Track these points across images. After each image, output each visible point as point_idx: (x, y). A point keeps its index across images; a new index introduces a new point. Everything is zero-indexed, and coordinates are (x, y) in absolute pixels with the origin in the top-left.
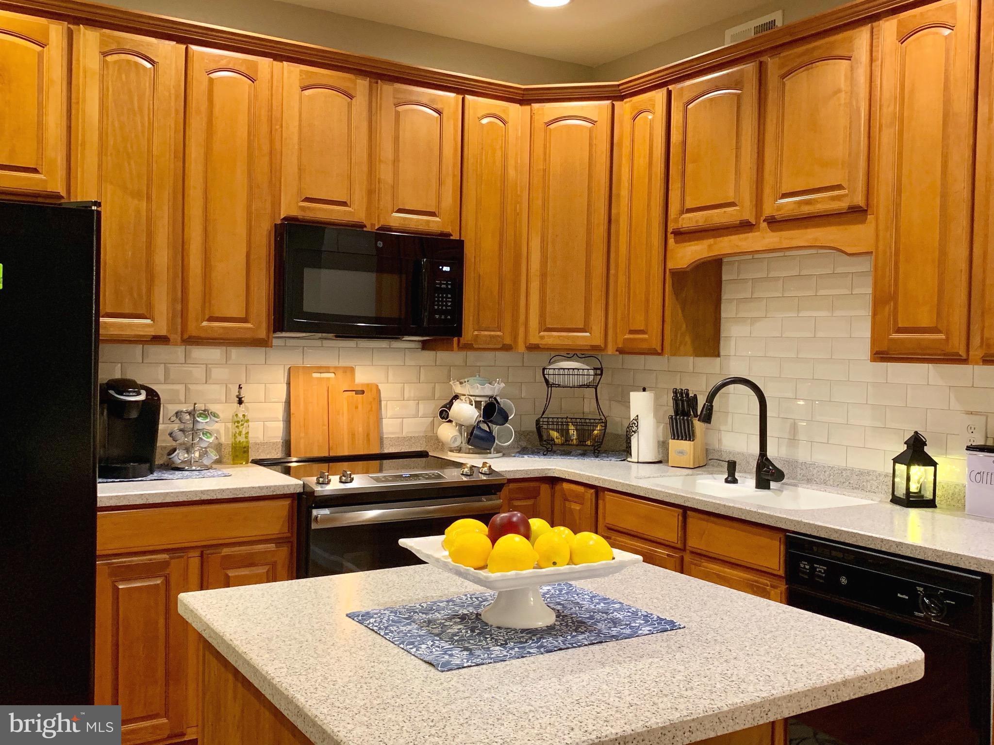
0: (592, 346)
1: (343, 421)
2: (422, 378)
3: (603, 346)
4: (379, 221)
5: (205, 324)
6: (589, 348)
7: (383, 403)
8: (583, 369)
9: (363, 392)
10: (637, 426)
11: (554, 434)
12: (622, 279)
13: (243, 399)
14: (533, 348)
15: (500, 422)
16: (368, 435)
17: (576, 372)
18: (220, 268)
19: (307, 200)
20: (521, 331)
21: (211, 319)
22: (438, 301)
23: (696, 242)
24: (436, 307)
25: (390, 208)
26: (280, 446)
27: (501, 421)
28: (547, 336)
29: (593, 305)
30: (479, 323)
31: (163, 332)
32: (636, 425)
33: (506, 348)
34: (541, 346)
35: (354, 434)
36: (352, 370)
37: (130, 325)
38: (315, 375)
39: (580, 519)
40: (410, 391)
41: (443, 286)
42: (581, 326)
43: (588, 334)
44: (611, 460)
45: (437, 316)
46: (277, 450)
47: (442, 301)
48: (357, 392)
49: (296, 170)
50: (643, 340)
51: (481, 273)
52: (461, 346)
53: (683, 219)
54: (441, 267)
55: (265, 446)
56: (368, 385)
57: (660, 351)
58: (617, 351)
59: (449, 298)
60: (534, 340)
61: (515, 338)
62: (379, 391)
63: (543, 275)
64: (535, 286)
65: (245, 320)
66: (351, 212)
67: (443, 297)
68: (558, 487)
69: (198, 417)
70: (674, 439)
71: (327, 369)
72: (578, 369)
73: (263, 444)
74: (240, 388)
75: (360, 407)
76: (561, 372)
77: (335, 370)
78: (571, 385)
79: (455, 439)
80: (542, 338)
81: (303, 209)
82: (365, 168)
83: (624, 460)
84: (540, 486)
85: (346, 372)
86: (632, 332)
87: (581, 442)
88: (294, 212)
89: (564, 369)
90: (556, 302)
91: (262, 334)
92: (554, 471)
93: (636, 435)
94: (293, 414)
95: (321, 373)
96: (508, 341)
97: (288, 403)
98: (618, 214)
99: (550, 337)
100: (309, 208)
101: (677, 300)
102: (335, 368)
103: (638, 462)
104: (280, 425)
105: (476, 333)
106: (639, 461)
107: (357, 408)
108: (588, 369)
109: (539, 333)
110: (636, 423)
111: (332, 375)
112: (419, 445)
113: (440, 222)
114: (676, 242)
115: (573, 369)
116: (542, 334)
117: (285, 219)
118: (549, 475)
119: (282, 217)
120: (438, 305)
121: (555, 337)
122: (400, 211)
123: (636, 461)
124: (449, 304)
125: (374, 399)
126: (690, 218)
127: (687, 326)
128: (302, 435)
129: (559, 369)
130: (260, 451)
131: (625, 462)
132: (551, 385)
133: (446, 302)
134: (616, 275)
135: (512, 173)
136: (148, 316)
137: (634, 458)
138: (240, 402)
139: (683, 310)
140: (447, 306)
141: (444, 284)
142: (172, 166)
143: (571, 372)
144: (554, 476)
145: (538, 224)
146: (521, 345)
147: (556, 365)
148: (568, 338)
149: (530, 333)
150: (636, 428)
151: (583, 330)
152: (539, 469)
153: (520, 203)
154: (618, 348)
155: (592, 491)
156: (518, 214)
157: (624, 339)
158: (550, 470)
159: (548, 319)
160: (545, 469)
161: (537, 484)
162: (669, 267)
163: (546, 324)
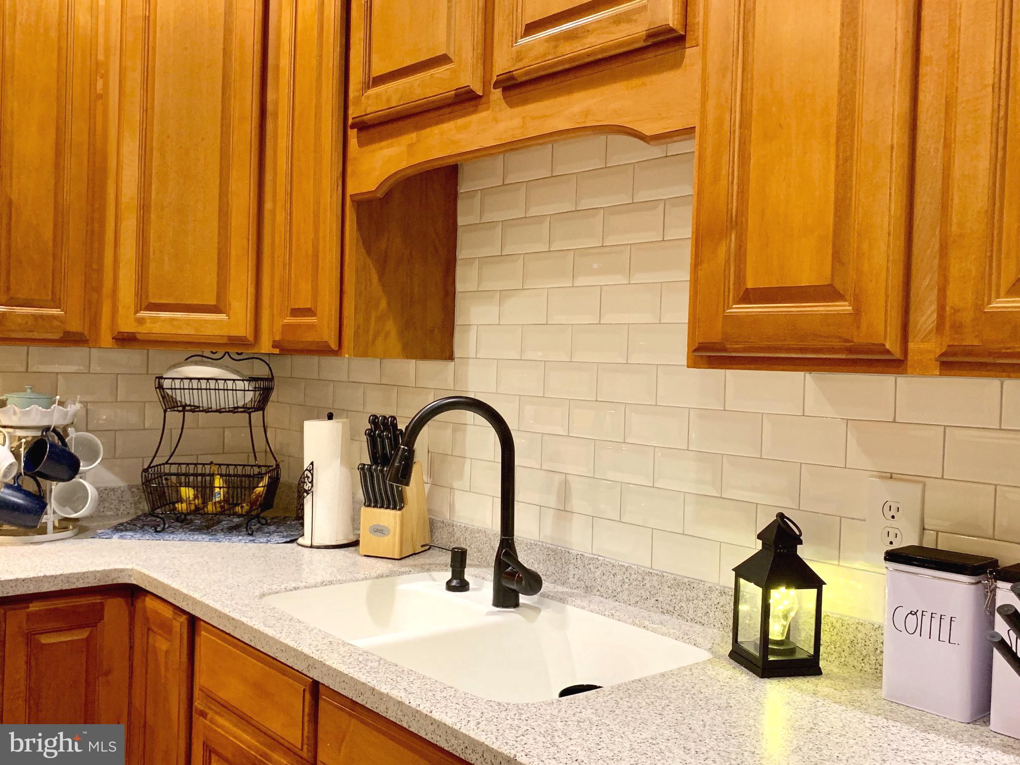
0: (230, 338)
3: (251, 338)
6: (225, 341)
8: (225, 380)
10: (312, 482)
12: (281, 217)
14: (126, 340)
15: (66, 476)
17: (212, 384)
20: (106, 310)
23: (390, 141)
27: (65, 472)
28: (151, 318)
29: (233, 263)
30: (9, 289)
32: (310, 480)
33: (71, 339)
34: (138, 336)
39: (167, 669)
42: (213, 302)
43: (223, 317)
44: (268, 541)
50: (311, 327)
51: (14, 198)
53: (368, 97)
57: (334, 346)
58: (274, 346)
60: (127, 325)
61: (94, 323)
63: (144, 208)
64: (129, 225)
68: (139, 604)
70: (369, 506)
72: (217, 380)
76: (186, 383)
78: (215, 408)
80: (141, 321)
83: (291, 542)
84: (102, 605)
86: (296, 312)
87: (228, 506)
89: (191, 379)
90: (166, 258)
92: (130, 573)
93: (309, 496)
96: (75, 326)
99: (154, 320)
101: (369, 252)
103: (311, 547)
105: (3, 309)
106: (314, 544)
108: (234, 380)
109: (136, 312)
110: (309, 475)
114: (361, 144)
115: (208, 379)
116: (142, 314)
118: (120, 581)
121: (165, 320)
123: (309, 544)
126: (378, 96)
127: (389, 304)
129: (182, 379)
131: (294, 545)
132: (184, 406)
134: (273, 212)
135: (83, 17)
137: (305, 540)
139: (381, 277)
143: (204, 384)
144: (130, 582)
145: (134, 113)
146: (106, 337)
147: (176, 372)
148: (188, 322)
149: (120, 312)
150: (310, 485)
151: (214, 309)
152: (98, 572)
153: (105, 77)
154: (274, 341)
155: (183, 618)
156: (100, 97)
157: (284, 326)
158: (122, 571)
159: (151, 288)
160: (110, 571)
161: (97, 600)
162: (350, 191)
163: (147, 297)
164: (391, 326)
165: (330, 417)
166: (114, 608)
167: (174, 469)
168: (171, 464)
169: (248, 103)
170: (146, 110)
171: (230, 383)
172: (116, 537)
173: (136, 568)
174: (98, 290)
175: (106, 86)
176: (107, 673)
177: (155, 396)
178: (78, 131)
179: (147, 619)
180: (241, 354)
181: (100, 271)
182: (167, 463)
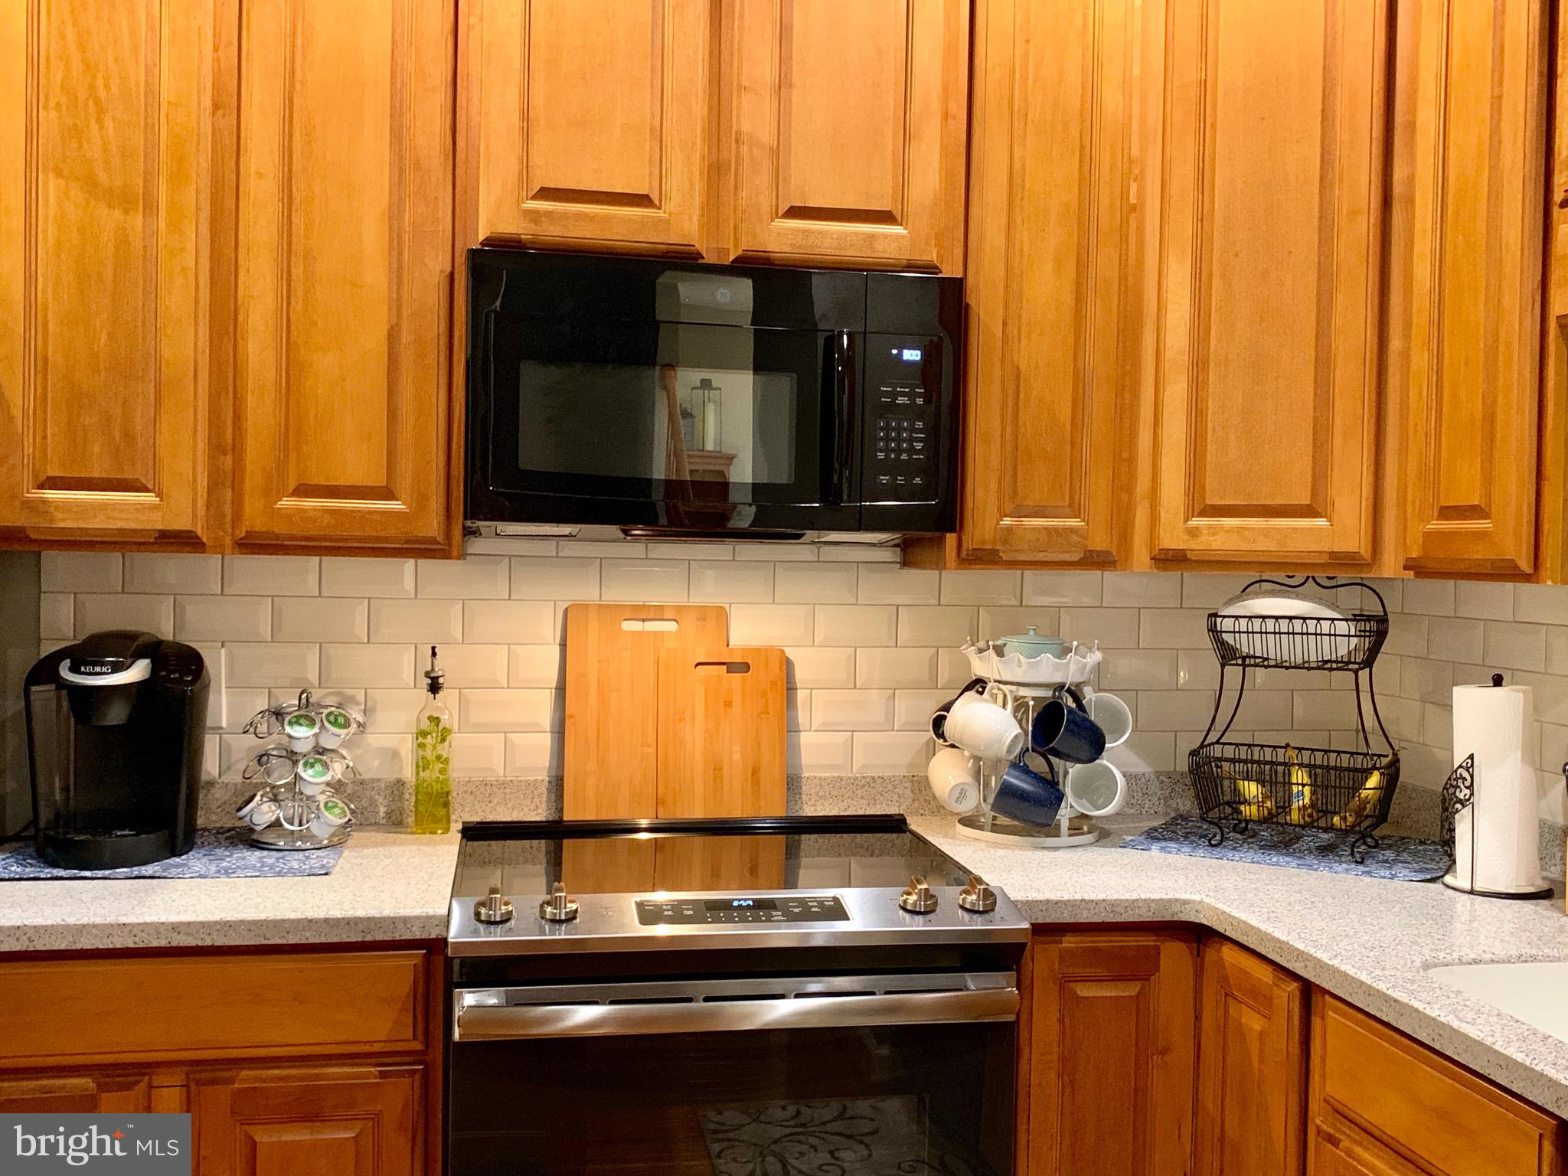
0: (1333, 554)
1: (695, 735)
2: (904, 634)
3: (1365, 551)
4: (736, 245)
5: (287, 502)
7: (801, 695)
8: (1319, 619)
9: (745, 667)
10: (1471, 788)
11: (1252, 789)
12: (1420, 361)
13: (441, 680)
14: (1170, 560)
15: (1085, 755)
16: (755, 772)
17: (1298, 625)
18: (324, 365)
19: (546, 193)
20: (1142, 516)
21: (304, 490)
22: (887, 439)
24: (881, 455)
25: (766, 205)
26: (543, 790)
27: (1085, 750)
28: (1210, 527)
29: (1338, 440)
30: (1015, 493)
31: (182, 523)
32: (1468, 783)
33: (1096, 561)
34: (1189, 555)
35: (721, 769)
36: (720, 616)
37: (104, 506)
38: (628, 626)
39: (1262, 1060)
40: (871, 662)
41: (901, 400)
42: (1305, 500)
43: (1321, 522)
44: (1393, 877)
45: (884, 479)
46: (537, 800)
47: (899, 440)
48: (731, 667)
49: (516, 119)
50: (1480, 535)
51: (1023, 366)
52: (964, 553)
54: (894, 352)
55: (508, 791)
56: (757, 651)
57: (1524, 565)
58: (1406, 568)
59: (919, 431)
60: (1172, 539)
61: (1125, 537)
62: (788, 665)
63: (1199, 365)
64: (1177, 391)
65: (388, 494)
66: (660, 220)
67: (899, 429)
68: (1210, 955)
69: (290, 723)
71: (657, 613)
72: (1304, 619)
73: (503, 785)
74: (434, 654)
75: (737, 701)
76: (1257, 624)
77: (678, 613)
79: (962, 795)
80: (1193, 533)
81: (534, 216)
82: (699, 108)
83: (1432, 880)
84: (1157, 949)
85: (704, 619)
86: (1447, 512)
87: (1320, 810)
88: (511, 226)
89: (1264, 617)
90: (1232, 438)
91: (431, 526)
92: (1199, 907)
93: (1467, 811)
94: (572, 717)
95: (643, 620)
96: (1100, 541)
97: (561, 690)
98: (1411, 180)
99: (1215, 530)
100: (549, 214)
102: (679, 608)
103: (1473, 892)
104: (545, 741)
105: (1007, 521)
106: (1477, 888)
107: (728, 704)
108: (1333, 620)
109: (1187, 519)
110: (1469, 778)
111: (672, 626)
112: (896, 798)
113: (903, 237)
115: (1291, 618)
116: (1195, 522)
117: (487, 242)
118: (1184, 918)
119: (481, 238)
120: (887, 450)
121: (1230, 530)
122: (795, 212)
123: (1468, 887)
124: (919, 446)
125: (773, 683)
128: (592, 766)
129: (1250, 617)
130: (495, 801)
132: (1244, 658)
133: (911, 441)
134: (1406, 354)
135: (1112, 100)
136: (150, 486)
137: (1460, 878)
138: (435, 687)
140: (911, 450)
141: (904, 394)
142: (207, 128)
143: (1284, 625)
144: (1197, 921)
145: (1184, 226)
146: (1141, 554)
147: (1244, 607)
148: (1266, 533)
149: (1163, 521)
150: (1468, 792)
151: (1309, 511)
152: (1153, 901)
153: (1141, 179)
154: (1407, 559)
155: (1294, 986)
156: (1133, 208)
157: (1427, 535)
158: (1186, 902)
159: (1211, 483)
160: (1170, 901)
161: (1148, 941)
162: (1557, 310)
163: (1203, 497)
165: (1500, 681)
166: (1174, 955)
168: (1224, 744)
169: (1364, 186)
170: (1201, 219)
171: (1325, 625)
173: (1207, 900)
174: (1130, 488)
175: (1141, 190)
176: (1164, 1052)
177: (1206, 641)
178: (1105, 263)
179: (1225, 979)
180: (1333, 578)
181: (1132, 462)
182: (1218, 742)
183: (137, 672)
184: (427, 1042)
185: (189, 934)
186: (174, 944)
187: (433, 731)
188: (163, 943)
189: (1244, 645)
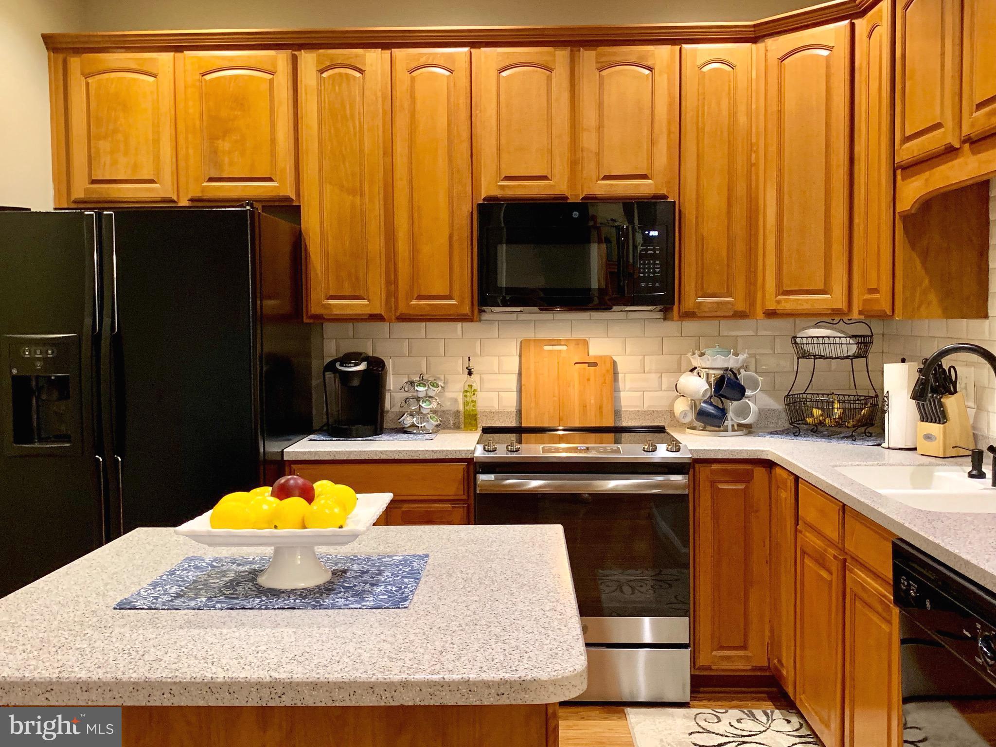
0: (833, 310)
1: (574, 392)
2: (666, 349)
3: (845, 309)
4: (582, 192)
5: (414, 302)
6: (829, 312)
7: (621, 376)
8: (834, 337)
9: (595, 364)
10: (888, 405)
11: (817, 412)
12: (862, 228)
13: (472, 370)
14: (771, 314)
16: (601, 408)
18: (426, 249)
19: (507, 178)
20: (759, 295)
21: (420, 298)
22: (644, 268)
23: (916, 177)
24: (642, 275)
25: (594, 177)
26: (514, 415)
27: (738, 396)
28: (784, 300)
29: (834, 261)
30: (702, 287)
31: (377, 311)
32: (887, 403)
33: (739, 315)
34: (777, 311)
35: (586, 406)
36: (585, 343)
38: (547, 348)
39: (785, 508)
40: (651, 362)
41: (650, 252)
42: (822, 287)
43: (828, 296)
45: (643, 285)
46: (511, 419)
47: (649, 268)
48: (590, 364)
49: (494, 150)
50: (877, 300)
51: (705, 234)
52: (681, 313)
53: (903, 150)
54: (647, 232)
55: (500, 415)
56: (601, 357)
57: (889, 312)
58: (860, 314)
59: (657, 264)
60: (771, 306)
61: (752, 304)
62: (614, 363)
63: (780, 230)
64: (771, 241)
65: (449, 297)
66: (551, 185)
67: (649, 264)
68: (773, 472)
69: (417, 386)
70: (923, 421)
71: (558, 342)
72: (829, 337)
73: (498, 413)
74: (469, 360)
75: (592, 379)
76: (810, 340)
77: (567, 342)
78: (834, 356)
79: (685, 415)
80: (778, 302)
81: (502, 187)
82: (566, 139)
83: (877, 445)
84: (752, 470)
85: (578, 345)
86: (869, 291)
87: (842, 421)
88: (494, 192)
89: (812, 337)
90: (793, 261)
91: (466, 309)
92: (767, 453)
93: (887, 415)
94: (524, 385)
95: (553, 345)
96: (741, 306)
97: (520, 374)
98: (860, 151)
99: (786, 301)
100: (507, 186)
101: (913, 249)
102: (568, 340)
103: (889, 448)
104: (514, 396)
105: (700, 300)
106: (890, 447)
107: (588, 380)
108: (840, 337)
109: (776, 297)
110: (887, 400)
111: (564, 348)
112: (663, 419)
113: (651, 184)
114: (903, 179)
115: (823, 337)
116: (779, 297)
117: (484, 199)
118: (762, 457)
119: (483, 198)
120: (644, 273)
121: (793, 301)
122: (606, 178)
123: (887, 446)
124: (657, 270)
125: (608, 371)
126: (908, 148)
127: (930, 281)
128: (533, 405)
129: (807, 337)
130: (495, 419)
131: (880, 447)
132: (814, 356)
133: (654, 268)
135: (742, 119)
136: (366, 298)
137: (888, 443)
138: (470, 373)
139: (924, 263)
140: (654, 272)
141: (651, 250)
142: (382, 162)
144: (767, 458)
145: (773, 173)
146: (759, 311)
147: (805, 333)
148: (807, 301)
149: (767, 297)
150: (887, 407)
151: (823, 292)
152: (749, 450)
153: (757, 152)
154: (859, 311)
155: (792, 478)
156: (754, 164)
157: (863, 300)
158: (763, 451)
159: (785, 281)
160: (756, 450)
161: (748, 467)
162: (898, 210)
163: (782, 287)
164: (933, 297)
165: (903, 361)
166: (759, 473)
167: (809, 396)
168: (807, 394)
170: (780, 170)
171: (837, 339)
172: (768, 437)
173: (771, 450)
174: (755, 284)
175: (757, 158)
176: (757, 511)
177: (791, 349)
178: (741, 189)
179: (777, 481)
180: (851, 319)
181: (755, 272)
182: (804, 393)
183: (362, 367)
184: (468, 496)
185: (387, 455)
186: (382, 458)
187: (470, 390)
188: (378, 458)
189: (811, 349)
